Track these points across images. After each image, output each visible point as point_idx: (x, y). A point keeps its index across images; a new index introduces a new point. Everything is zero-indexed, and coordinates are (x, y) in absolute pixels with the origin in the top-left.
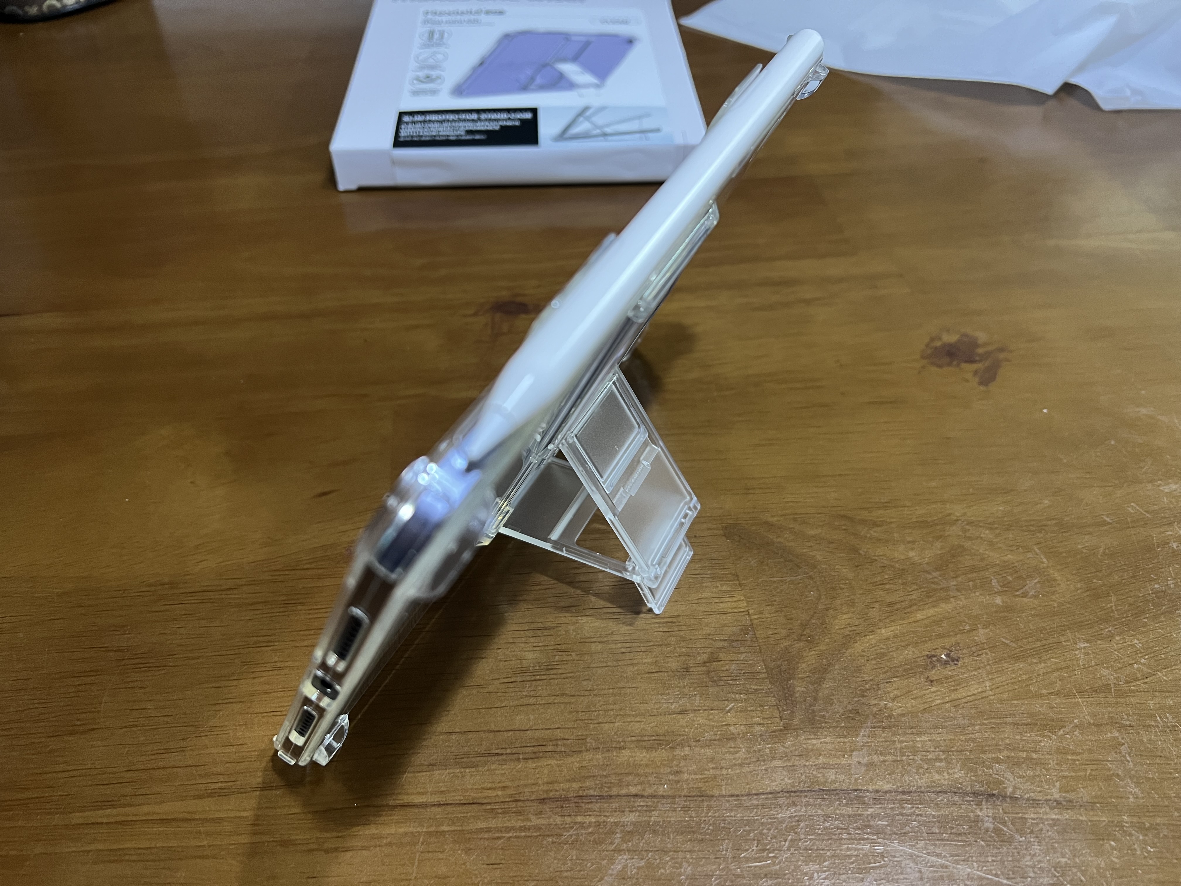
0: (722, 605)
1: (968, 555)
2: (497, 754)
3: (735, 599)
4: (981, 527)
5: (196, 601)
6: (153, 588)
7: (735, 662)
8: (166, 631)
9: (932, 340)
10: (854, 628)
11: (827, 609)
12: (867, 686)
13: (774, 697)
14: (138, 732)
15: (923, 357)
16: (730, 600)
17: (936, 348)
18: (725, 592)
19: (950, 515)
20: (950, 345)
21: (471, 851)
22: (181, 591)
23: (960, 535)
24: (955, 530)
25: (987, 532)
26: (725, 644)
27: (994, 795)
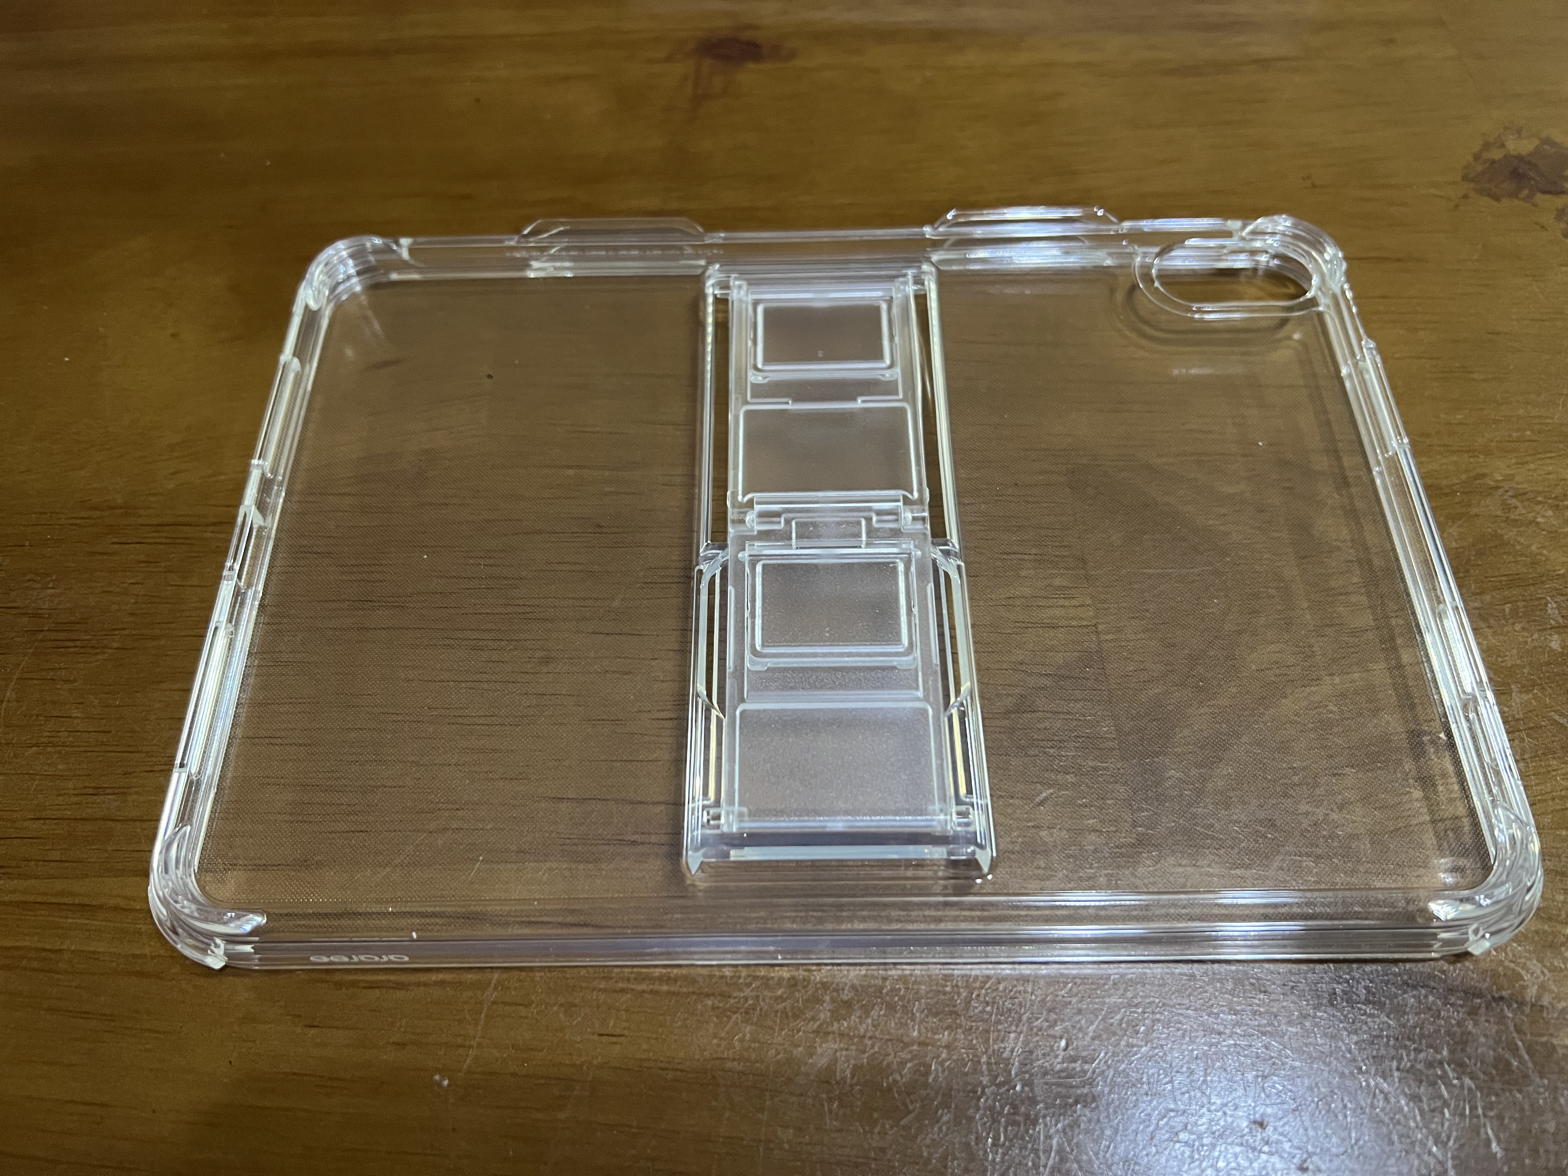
0: (1050, 612)
1: (1509, 554)
2: (634, 843)
3: (1074, 602)
4: (1539, 503)
5: (163, 540)
6: (97, 514)
7: (1062, 716)
8: (111, 589)
9: (1487, 146)
10: (1284, 671)
11: (1239, 633)
12: (1296, 779)
13: (1125, 784)
14: (56, 756)
15: (1465, 178)
16: (1066, 603)
17: (1493, 162)
18: (1059, 588)
19: (1484, 475)
20: (1520, 158)
21: (574, 1009)
22: (140, 521)
23: (1497, 516)
24: (1490, 506)
25: (1550, 513)
26: (1048, 682)
27: (1502, 998)
